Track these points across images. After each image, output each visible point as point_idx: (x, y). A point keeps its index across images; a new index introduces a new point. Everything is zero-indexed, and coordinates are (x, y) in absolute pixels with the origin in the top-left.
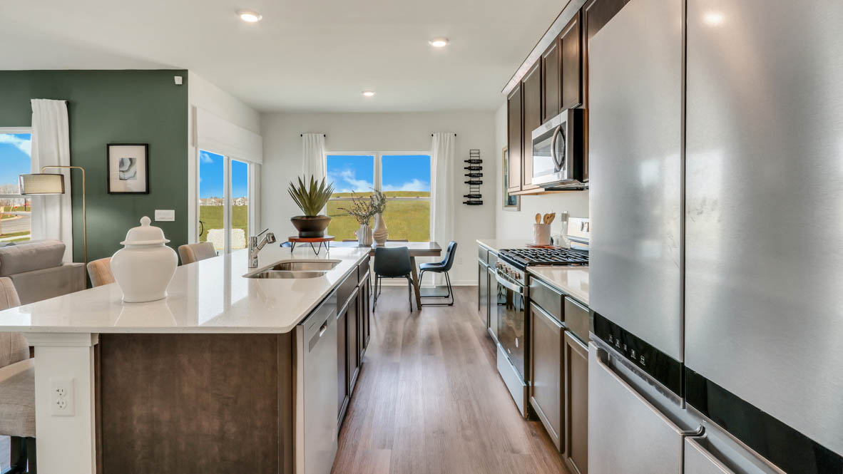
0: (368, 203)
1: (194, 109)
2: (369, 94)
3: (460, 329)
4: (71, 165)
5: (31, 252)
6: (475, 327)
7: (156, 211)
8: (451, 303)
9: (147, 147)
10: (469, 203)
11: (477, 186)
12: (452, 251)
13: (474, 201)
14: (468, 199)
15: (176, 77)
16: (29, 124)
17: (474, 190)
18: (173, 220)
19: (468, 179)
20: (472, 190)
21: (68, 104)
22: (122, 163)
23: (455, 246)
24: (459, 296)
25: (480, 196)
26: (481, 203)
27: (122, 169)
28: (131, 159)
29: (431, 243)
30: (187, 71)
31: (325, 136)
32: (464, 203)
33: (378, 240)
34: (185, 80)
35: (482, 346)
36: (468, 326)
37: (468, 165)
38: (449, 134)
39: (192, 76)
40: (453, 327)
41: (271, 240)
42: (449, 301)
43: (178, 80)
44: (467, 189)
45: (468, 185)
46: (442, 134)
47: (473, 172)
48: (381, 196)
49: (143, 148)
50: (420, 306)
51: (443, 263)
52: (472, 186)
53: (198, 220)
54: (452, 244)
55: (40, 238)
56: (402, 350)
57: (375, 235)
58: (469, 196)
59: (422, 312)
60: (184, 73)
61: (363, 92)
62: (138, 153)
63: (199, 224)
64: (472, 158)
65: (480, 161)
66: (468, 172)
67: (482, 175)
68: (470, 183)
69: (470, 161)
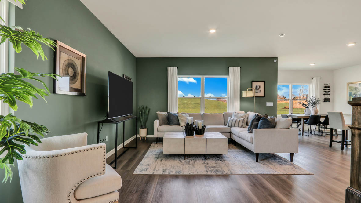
7: (267, 103)
9: (265, 82)
11: (328, 96)
13: (327, 100)
14: (324, 100)
16: (228, 75)
18: (273, 106)
19: (324, 93)
21: (240, 68)
22: (256, 87)
25: (329, 99)
26: (330, 101)
27: (257, 89)
28: (259, 86)
34: (277, 61)
37: (324, 88)
39: (279, 60)
43: (275, 61)
49: (263, 82)
52: (325, 96)
58: (325, 99)
60: (276, 58)
62: (261, 84)
65: (329, 87)
66: (324, 91)
67: (330, 92)
68: (325, 94)
69: (325, 87)
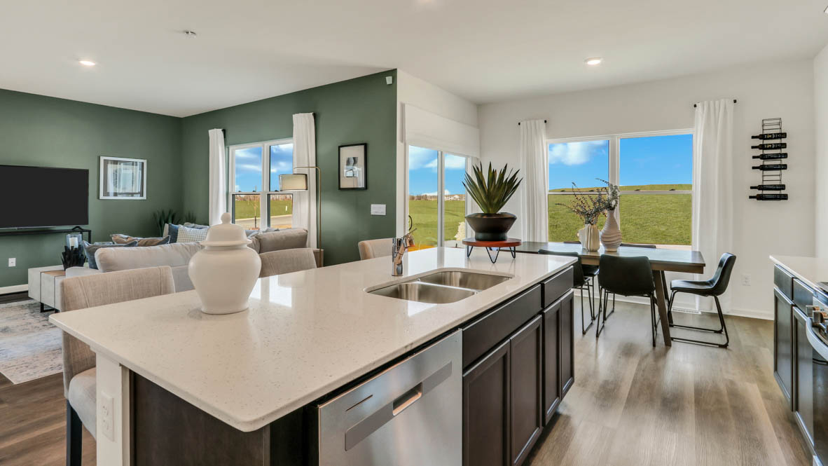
0: (594, 198)
1: (403, 106)
2: (594, 63)
3: (734, 394)
4: (316, 166)
5: (282, 238)
6: (767, 397)
7: (372, 205)
8: (724, 343)
9: (366, 145)
10: (760, 197)
11: (778, 172)
12: (727, 267)
13: (771, 194)
14: (757, 192)
15: (387, 78)
16: (292, 134)
17: (772, 178)
18: (384, 214)
19: (759, 162)
20: (765, 178)
21: (315, 115)
22: (348, 162)
23: (731, 260)
24: (739, 335)
25: (782, 187)
26: (785, 197)
27: (348, 168)
28: (354, 158)
29: (694, 253)
30: (396, 69)
31: (545, 122)
32: (751, 197)
33: (607, 245)
34: (394, 79)
35: (780, 438)
36: (753, 392)
37: (758, 142)
38: (722, 100)
39: (400, 75)
40: (722, 387)
41: (408, 245)
42: (720, 339)
43: (389, 80)
44: (757, 178)
45: (759, 172)
46: (712, 103)
47: (766, 152)
48: (612, 189)
49: (363, 147)
50: (668, 341)
51: (711, 282)
52: (766, 173)
53: (408, 214)
54: (725, 256)
55: (296, 226)
56: (625, 408)
57: (602, 237)
58: (761, 188)
59: (671, 351)
60: (393, 73)
61: (586, 61)
62: (358, 152)
63: (408, 219)
64: (765, 132)
65: (783, 135)
66: (759, 152)
67: (785, 155)
68: (763, 168)
69: (762, 137)
